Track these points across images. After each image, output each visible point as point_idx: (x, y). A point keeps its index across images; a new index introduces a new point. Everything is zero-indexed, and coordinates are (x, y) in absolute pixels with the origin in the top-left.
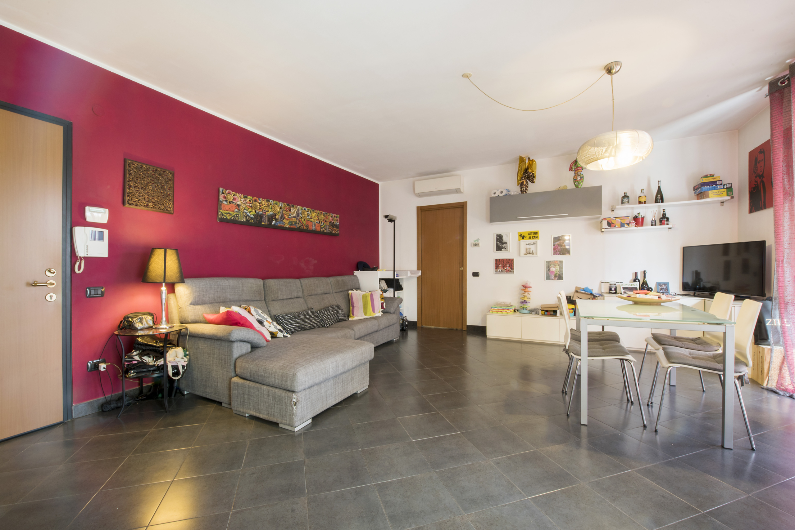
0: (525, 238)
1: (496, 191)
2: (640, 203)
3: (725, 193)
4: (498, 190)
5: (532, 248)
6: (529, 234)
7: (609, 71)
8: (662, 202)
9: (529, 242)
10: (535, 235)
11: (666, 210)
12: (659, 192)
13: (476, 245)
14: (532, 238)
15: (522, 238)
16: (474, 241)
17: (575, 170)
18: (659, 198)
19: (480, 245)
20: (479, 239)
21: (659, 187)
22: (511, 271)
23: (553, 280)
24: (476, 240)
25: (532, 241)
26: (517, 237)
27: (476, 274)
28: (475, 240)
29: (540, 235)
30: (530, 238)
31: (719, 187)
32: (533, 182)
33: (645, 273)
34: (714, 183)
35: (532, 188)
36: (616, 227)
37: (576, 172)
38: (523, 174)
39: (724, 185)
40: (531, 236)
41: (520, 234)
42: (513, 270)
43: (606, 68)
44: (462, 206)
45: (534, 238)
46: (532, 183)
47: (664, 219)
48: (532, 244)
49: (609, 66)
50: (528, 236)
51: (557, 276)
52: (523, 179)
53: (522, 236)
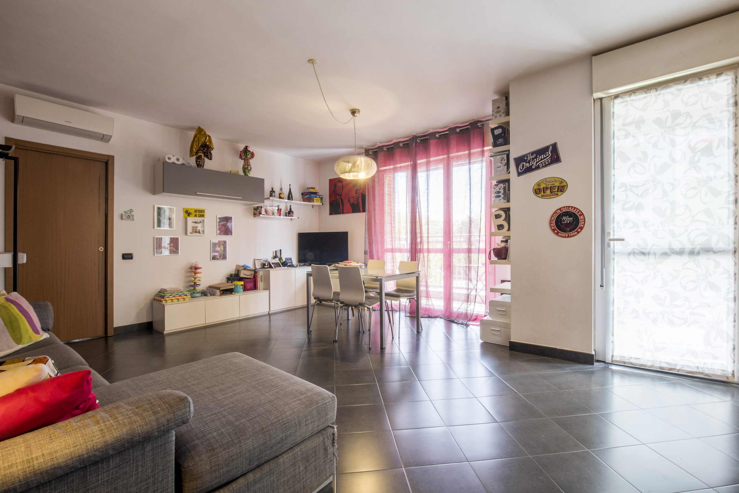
0: (190, 215)
1: (171, 156)
2: (280, 198)
3: (320, 201)
4: (174, 156)
5: (199, 227)
6: (195, 211)
7: (353, 112)
8: (292, 200)
9: (196, 221)
10: (201, 213)
11: (291, 206)
12: (290, 193)
13: (129, 217)
14: (198, 216)
15: (187, 214)
16: (124, 212)
17: (244, 159)
18: (290, 197)
19: (135, 217)
20: (133, 210)
21: (290, 189)
22: (175, 252)
23: (218, 259)
24: (128, 211)
25: (199, 219)
26: (182, 214)
27: (127, 257)
28: (126, 210)
29: (206, 214)
30: (196, 216)
31: (318, 196)
32: (211, 159)
33: (280, 250)
34: (315, 193)
35: (208, 164)
36: (270, 214)
37: (246, 161)
38: (201, 146)
39: (320, 196)
40: (198, 214)
41: (186, 210)
42: (178, 250)
43: (353, 110)
44: (106, 161)
45: (200, 216)
46: (208, 160)
47: (290, 213)
48: (199, 222)
49: (355, 110)
50: (194, 214)
51: (222, 256)
52: (200, 153)
53: (188, 213)
